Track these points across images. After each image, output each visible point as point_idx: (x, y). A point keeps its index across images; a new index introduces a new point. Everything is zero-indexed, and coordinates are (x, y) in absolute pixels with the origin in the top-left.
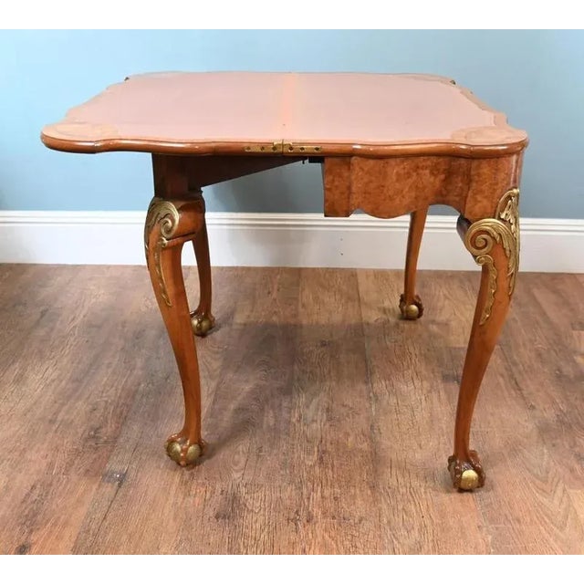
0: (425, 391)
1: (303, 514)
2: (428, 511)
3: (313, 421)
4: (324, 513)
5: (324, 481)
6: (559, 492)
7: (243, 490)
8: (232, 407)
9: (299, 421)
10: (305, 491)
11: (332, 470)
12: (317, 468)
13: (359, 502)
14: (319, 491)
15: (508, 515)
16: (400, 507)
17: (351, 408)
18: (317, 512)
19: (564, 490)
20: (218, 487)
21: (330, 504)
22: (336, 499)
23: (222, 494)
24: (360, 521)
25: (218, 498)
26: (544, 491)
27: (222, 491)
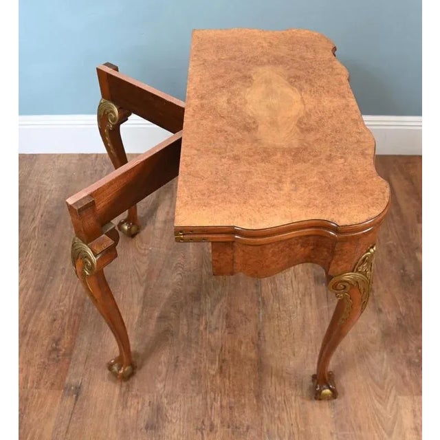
0: (300, 296)
1: (207, 423)
2: (296, 419)
3: (216, 328)
4: (222, 422)
5: (223, 390)
6: (391, 398)
7: (165, 401)
8: (156, 314)
9: (206, 329)
10: (209, 400)
11: (229, 379)
12: (218, 377)
13: (247, 411)
14: (219, 400)
15: (353, 422)
16: (276, 416)
17: (245, 315)
18: (217, 421)
19: (395, 396)
20: (147, 398)
21: (226, 413)
22: (231, 408)
23: (149, 405)
24: (248, 429)
25: (147, 409)
26: (381, 398)
27: (150, 402)
